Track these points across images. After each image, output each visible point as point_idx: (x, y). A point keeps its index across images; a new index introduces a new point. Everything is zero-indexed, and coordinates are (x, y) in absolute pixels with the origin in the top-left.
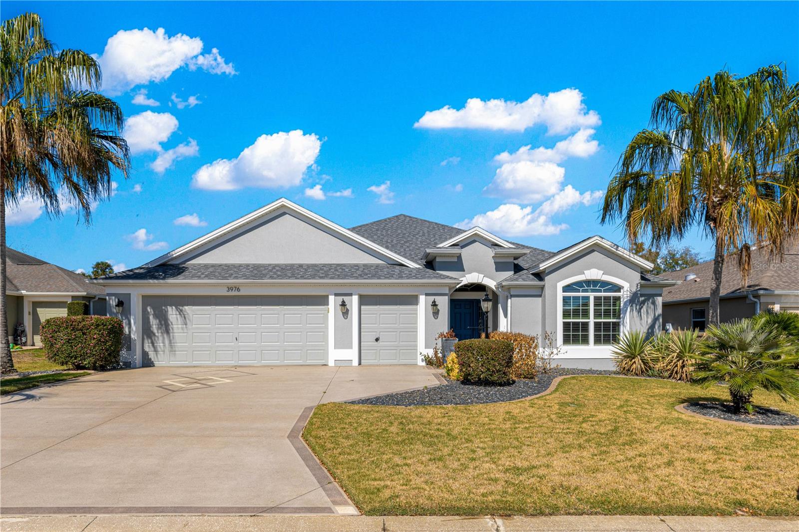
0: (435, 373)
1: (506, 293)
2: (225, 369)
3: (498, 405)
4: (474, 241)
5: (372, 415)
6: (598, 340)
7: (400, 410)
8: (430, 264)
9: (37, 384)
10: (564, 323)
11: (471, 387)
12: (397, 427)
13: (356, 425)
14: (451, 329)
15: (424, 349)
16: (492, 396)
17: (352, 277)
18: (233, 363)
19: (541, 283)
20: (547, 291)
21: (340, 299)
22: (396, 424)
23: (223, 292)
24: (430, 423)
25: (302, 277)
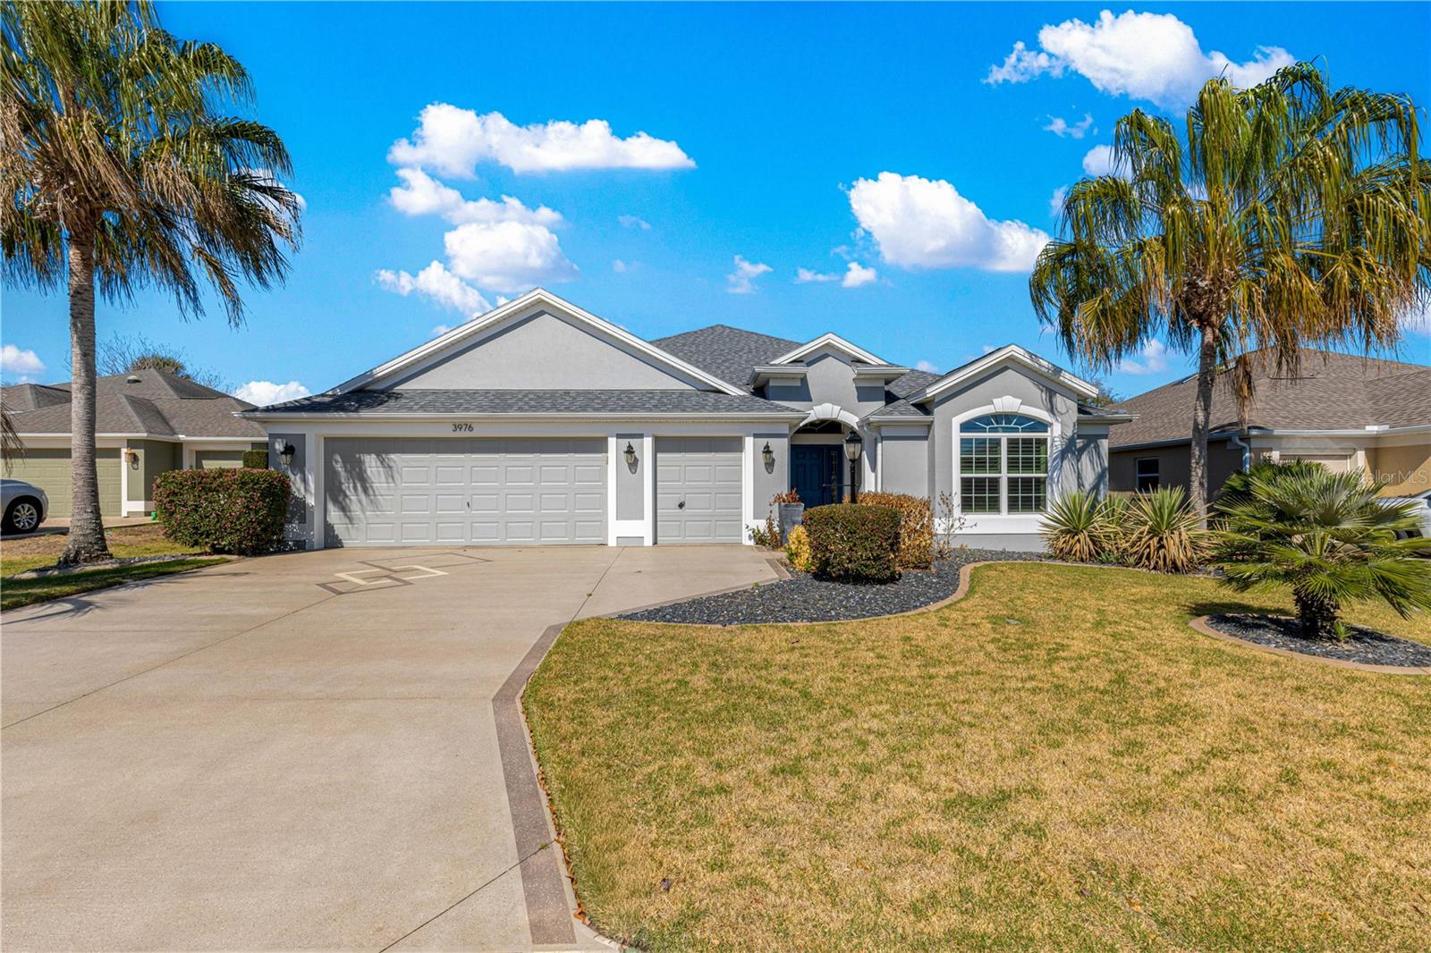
0: (770, 557)
1: (875, 434)
2: (448, 551)
3: (885, 622)
4: (826, 356)
5: (663, 645)
6: (1013, 506)
7: (713, 634)
8: (761, 389)
9: (121, 580)
10: (962, 479)
11: (831, 585)
12: (706, 676)
13: (628, 669)
14: (792, 488)
15: (752, 521)
16: (870, 603)
17: (643, 408)
18: (462, 542)
19: (928, 418)
20: (938, 430)
21: (625, 443)
22: (704, 667)
23: (447, 432)
24: (767, 665)
25: (568, 409)
